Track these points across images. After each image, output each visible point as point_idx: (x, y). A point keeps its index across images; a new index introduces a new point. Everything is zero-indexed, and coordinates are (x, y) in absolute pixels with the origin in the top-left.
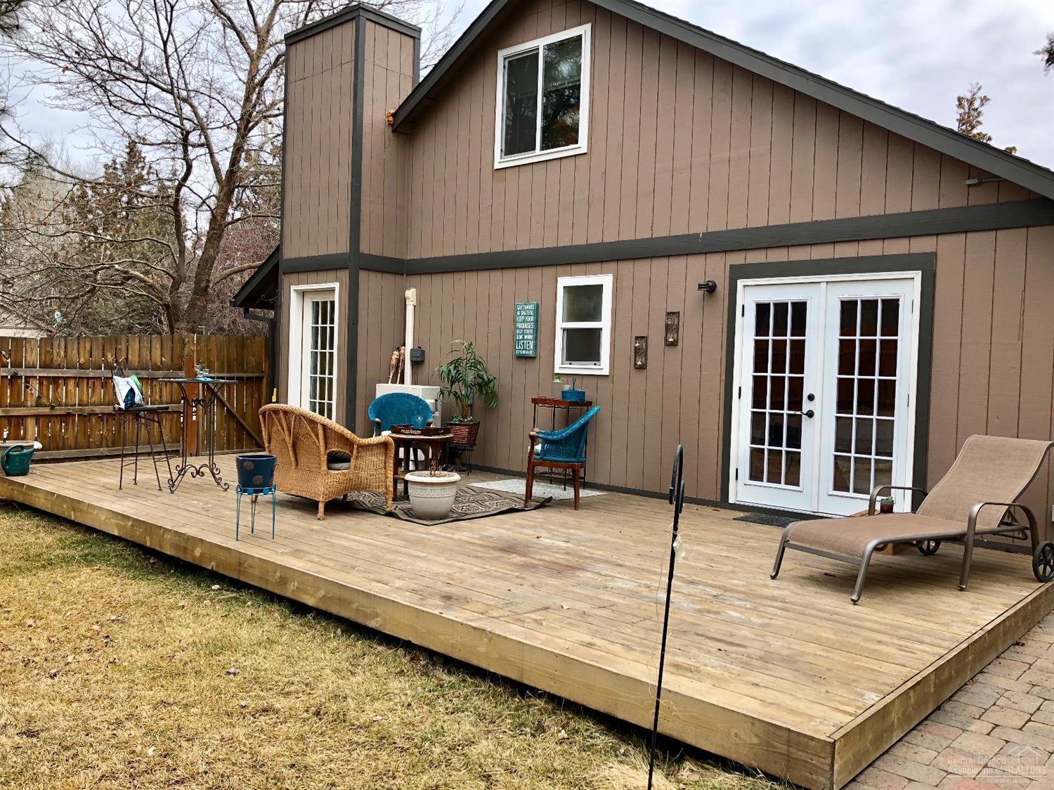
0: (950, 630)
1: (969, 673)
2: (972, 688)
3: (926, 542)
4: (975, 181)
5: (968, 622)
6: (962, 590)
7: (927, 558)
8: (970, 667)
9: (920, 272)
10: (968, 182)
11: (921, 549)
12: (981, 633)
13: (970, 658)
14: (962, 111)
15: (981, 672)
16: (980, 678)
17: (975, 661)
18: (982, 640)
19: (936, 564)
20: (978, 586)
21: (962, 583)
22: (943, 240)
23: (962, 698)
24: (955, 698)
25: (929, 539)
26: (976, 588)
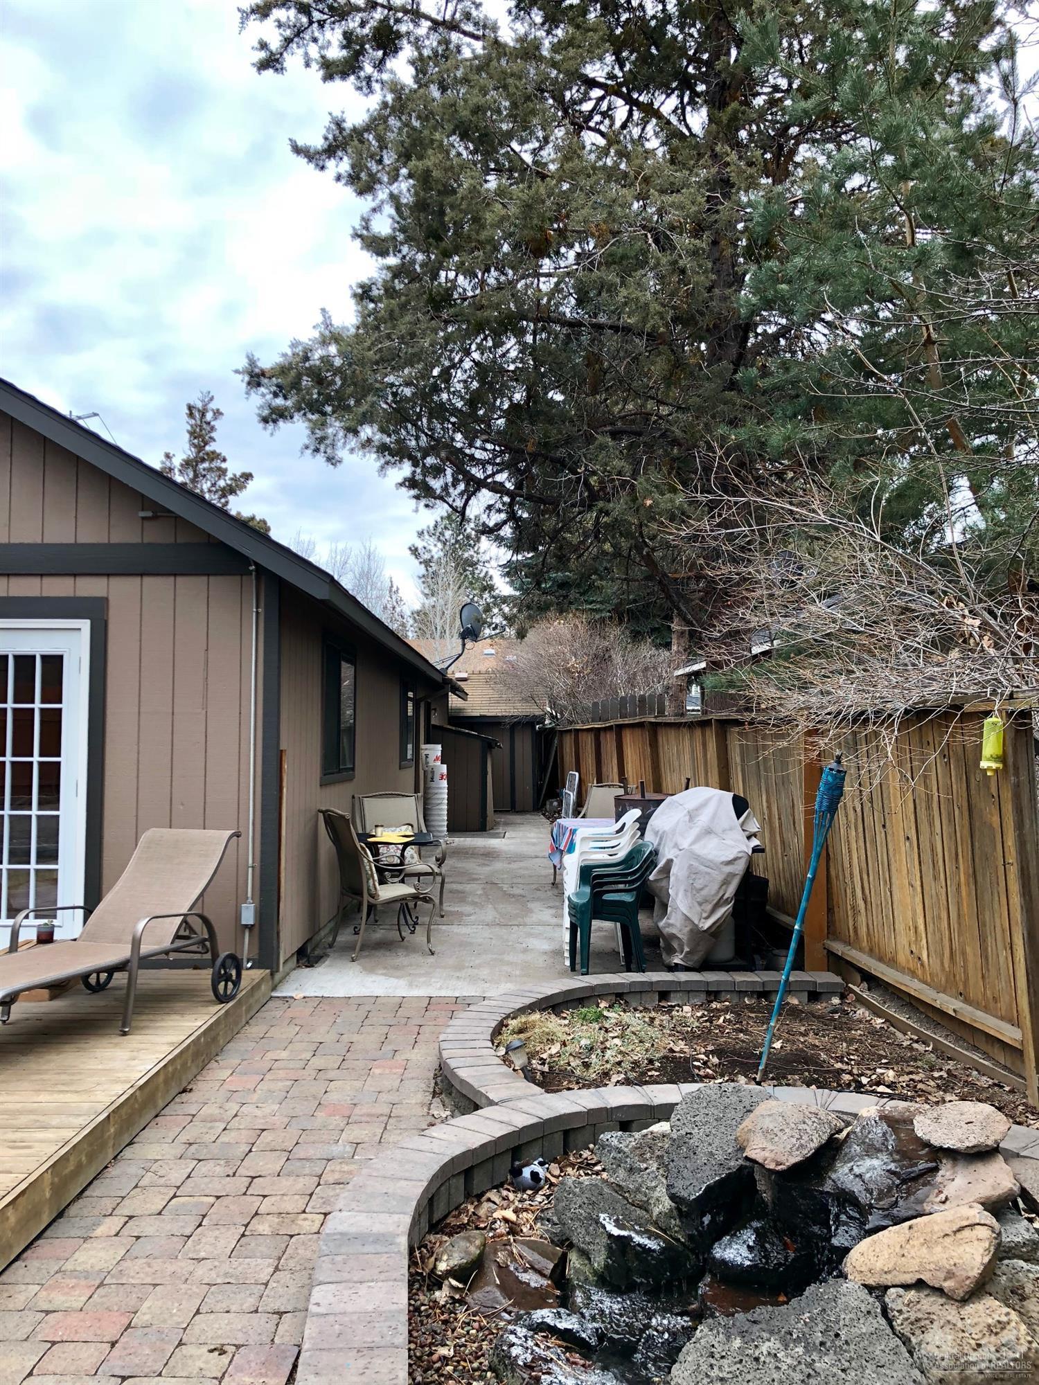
0: (92, 1098)
1: (110, 1150)
2: (113, 1171)
3: (94, 975)
4: (149, 514)
5: (117, 1081)
6: (125, 1034)
7: (95, 996)
8: (111, 1144)
9: (88, 622)
10: (142, 514)
11: (88, 986)
12: (131, 1091)
13: (112, 1130)
14: (193, 422)
15: (131, 1143)
16: (128, 1153)
17: (119, 1133)
18: (132, 1101)
19: (102, 1003)
20: (147, 1024)
21: (124, 1025)
22: (114, 581)
23: (96, 1190)
24: (87, 1193)
25: (98, 971)
26: (143, 1028)
